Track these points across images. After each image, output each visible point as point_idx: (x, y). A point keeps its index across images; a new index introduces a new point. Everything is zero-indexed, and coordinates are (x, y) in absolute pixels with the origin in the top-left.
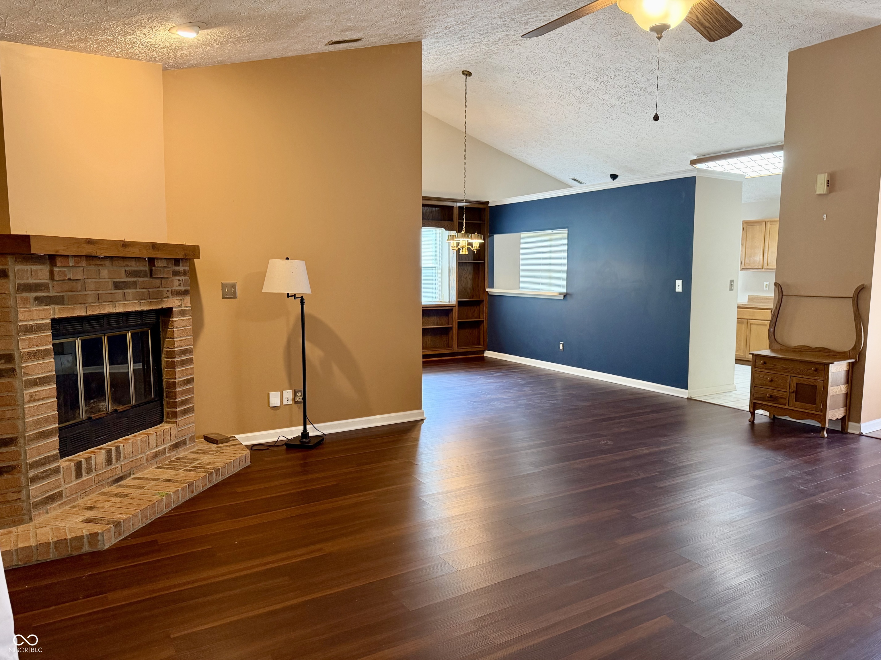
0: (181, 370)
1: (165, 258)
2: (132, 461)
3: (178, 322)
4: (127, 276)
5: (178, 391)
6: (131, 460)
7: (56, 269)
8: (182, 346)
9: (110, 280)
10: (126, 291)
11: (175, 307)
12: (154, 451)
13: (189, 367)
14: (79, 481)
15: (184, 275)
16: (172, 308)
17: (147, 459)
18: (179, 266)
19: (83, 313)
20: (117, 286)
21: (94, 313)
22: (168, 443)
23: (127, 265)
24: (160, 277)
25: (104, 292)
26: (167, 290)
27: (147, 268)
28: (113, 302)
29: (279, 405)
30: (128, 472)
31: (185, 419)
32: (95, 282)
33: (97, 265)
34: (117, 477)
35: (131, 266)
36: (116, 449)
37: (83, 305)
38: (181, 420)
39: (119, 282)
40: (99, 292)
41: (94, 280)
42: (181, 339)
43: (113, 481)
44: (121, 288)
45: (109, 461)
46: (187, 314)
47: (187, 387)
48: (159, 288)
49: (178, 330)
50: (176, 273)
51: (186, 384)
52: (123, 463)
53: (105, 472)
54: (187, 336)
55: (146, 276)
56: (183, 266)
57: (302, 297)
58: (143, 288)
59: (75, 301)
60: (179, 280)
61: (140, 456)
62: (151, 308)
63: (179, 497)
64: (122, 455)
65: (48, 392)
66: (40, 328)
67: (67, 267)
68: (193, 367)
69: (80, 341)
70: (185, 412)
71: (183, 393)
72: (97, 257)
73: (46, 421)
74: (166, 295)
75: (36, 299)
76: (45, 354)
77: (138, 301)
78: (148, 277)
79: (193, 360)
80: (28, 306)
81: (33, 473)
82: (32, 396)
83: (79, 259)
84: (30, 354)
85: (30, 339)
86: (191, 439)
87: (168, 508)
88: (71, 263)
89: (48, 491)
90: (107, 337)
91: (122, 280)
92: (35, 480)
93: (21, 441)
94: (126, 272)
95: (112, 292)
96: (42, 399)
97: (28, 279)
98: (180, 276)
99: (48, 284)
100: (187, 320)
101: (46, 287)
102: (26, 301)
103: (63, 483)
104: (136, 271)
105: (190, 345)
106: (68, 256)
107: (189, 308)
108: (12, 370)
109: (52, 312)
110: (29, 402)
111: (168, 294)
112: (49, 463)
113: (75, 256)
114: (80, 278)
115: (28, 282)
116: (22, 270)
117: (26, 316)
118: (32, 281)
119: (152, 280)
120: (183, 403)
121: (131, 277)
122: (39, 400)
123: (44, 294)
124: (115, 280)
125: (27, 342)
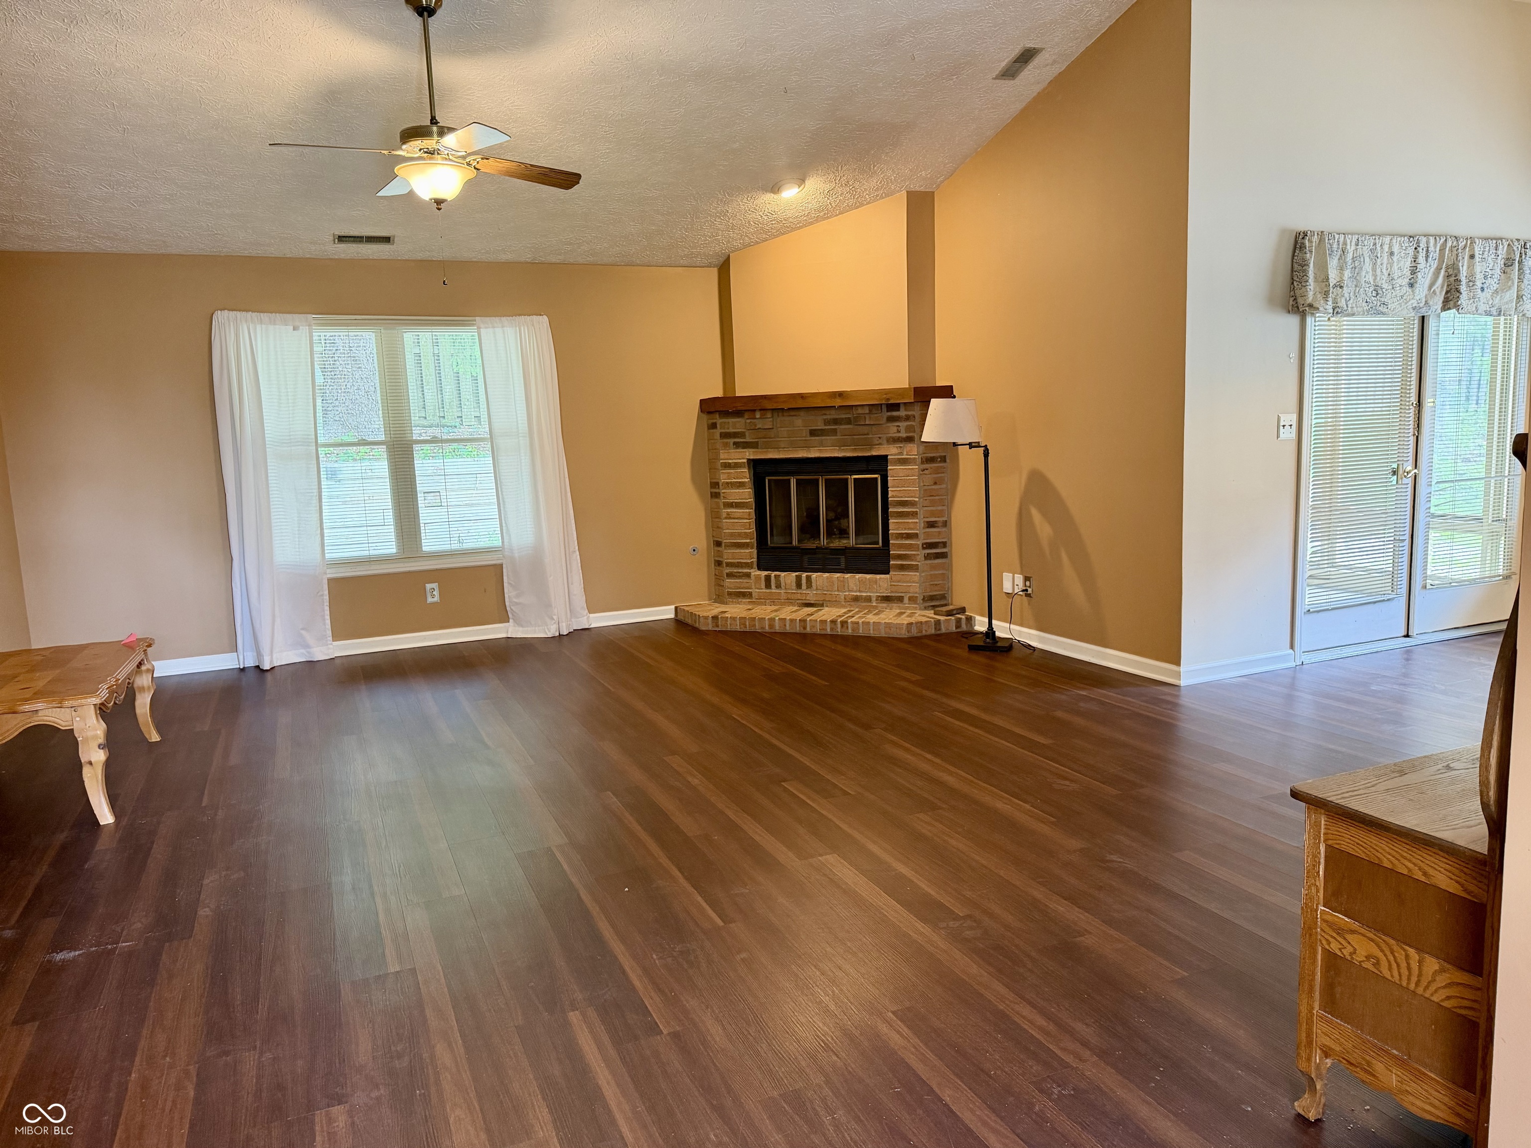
0: (897, 522)
1: (865, 405)
2: (826, 594)
3: (895, 470)
5: (892, 544)
6: (826, 592)
8: (899, 497)
9: (804, 428)
10: (823, 438)
11: (891, 455)
12: (855, 594)
13: (910, 521)
14: (768, 591)
15: (907, 420)
16: (887, 456)
18: (899, 410)
19: (779, 456)
20: (813, 433)
21: (787, 457)
22: (877, 593)
23: (825, 414)
24: (865, 424)
25: (799, 438)
26: (880, 437)
28: (808, 447)
29: (1010, 591)
30: (821, 602)
31: (903, 575)
32: (788, 430)
33: (791, 416)
34: (807, 602)
35: (830, 415)
36: (807, 580)
37: (777, 450)
38: (895, 575)
39: (815, 430)
40: (792, 438)
42: (898, 489)
43: (803, 604)
44: (818, 436)
45: (799, 585)
46: (909, 463)
47: (907, 542)
48: (869, 434)
49: (894, 479)
50: (891, 419)
51: (905, 538)
52: (815, 592)
53: (795, 593)
54: (908, 487)
55: (846, 423)
56: (906, 410)
57: (986, 446)
58: (846, 436)
59: (768, 446)
60: (899, 426)
61: (836, 593)
62: (855, 455)
63: (785, 625)
64: (814, 585)
65: (741, 514)
66: (737, 466)
67: (756, 418)
68: (917, 522)
69: (795, 480)
70: (902, 568)
71: (900, 547)
72: (783, 409)
73: (740, 535)
74: (877, 443)
75: (735, 443)
76: (741, 485)
77: (837, 448)
78: (851, 424)
79: (917, 514)
80: (728, 448)
81: (728, 570)
82: (728, 514)
83: (765, 412)
84: (727, 483)
85: (729, 473)
86: (910, 599)
87: (771, 628)
88: (758, 415)
89: (740, 588)
90: (826, 480)
91: (820, 428)
92: (729, 575)
93: (723, 545)
94: (825, 420)
95: (807, 439)
96: (737, 518)
97: (728, 429)
98: (901, 421)
99: (744, 432)
100: (909, 469)
101: (742, 435)
102: (726, 445)
103: (753, 587)
104: (837, 419)
105: (912, 497)
106: (755, 410)
107: (914, 457)
108: (719, 493)
109: (747, 454)
110: (726, 518)
111: (880, 441)
112: (742, 567)
113: (761, 410)
114: (771, 427)
115: (728, 431)
116: (725, 423)
117: (726, 456)
118: (732, 430)
119: (856, 427)
120: (899, 557)
121: (830, 425)
122: (734, 518)
123: (742, 440)
124: (811, 428)
125: (726, 475)
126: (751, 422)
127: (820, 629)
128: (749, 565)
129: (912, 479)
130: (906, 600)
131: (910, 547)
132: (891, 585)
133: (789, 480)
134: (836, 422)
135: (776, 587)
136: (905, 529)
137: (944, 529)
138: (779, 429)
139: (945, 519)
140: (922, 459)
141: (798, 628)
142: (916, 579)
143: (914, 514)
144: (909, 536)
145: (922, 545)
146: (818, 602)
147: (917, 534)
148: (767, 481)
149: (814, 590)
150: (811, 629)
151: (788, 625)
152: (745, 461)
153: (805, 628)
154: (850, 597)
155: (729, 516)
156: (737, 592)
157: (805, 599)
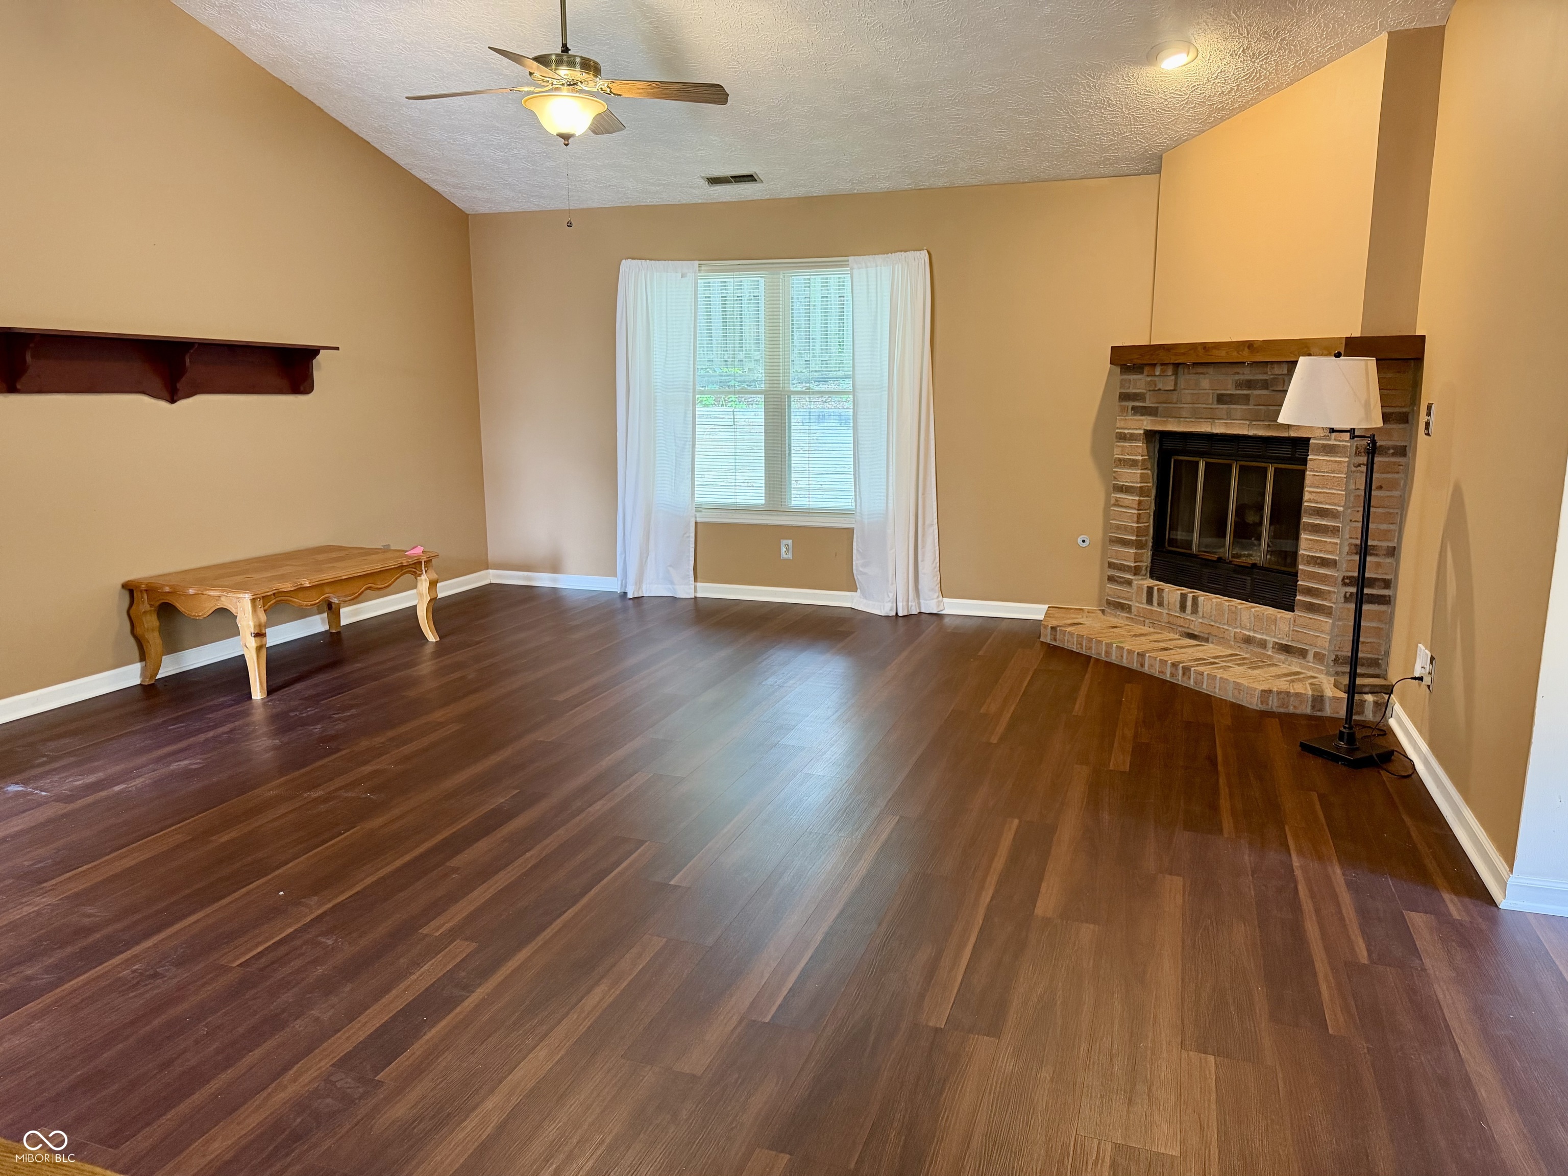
0: (1311, 540)
1: (1286, 362)
2: (1213, 626)
3: (1316, 462)
5: (1302, 570)
6: (1213, 624)
8: (1317, 503)
9: (1211, 391)
10: (1232, 406)
11: (1315, 438)
12: (1248, 633)
13: (1328, 540)
14: (1149, 607)
16: (1309, 439)
20: (1221, 399)
21: (1189, 430)
22: (1274, 637)
23: (1238, 373)
24: (1281, 389)
25: (1203, 406)
27: (1268, 377)
28: (1212, 418)
30: (1206, 636)
31: (1310, 618)
32: (1192, 394)
34: (1190, 631)
35: (1244, 374)
36: (1193, 602)
38: (1301, 616)
39: (1224, 395)
40: (1196, 406)
41: (1193, 391)
42: (1318, 490)
44: (1226, 403)
45: (1183, 606)
46: (1337, 453)
47: (1321, 571)
49: (1315, 475)
51: (1318, 564)
52: (1200, 620)
53: (1178, 617)
54: (1332, 489)
55: (1265, 387)
58: (1259, 405)
61: (1225, 627)
64: (1200, 609)
65: (1130, 502)
66: (1132, 438)
67: (1155, 375)
68: (1336, 544)
69: (1204, 462)
70: (1311, 608)
71: (1312, 576)
72: (1186, 364)
73: (1126, 529)
75: (1133, 408)
76: (1133, 464)
77: (1248, 422)
79: (1339, 531)
80: (1125, 414)
81: (1111, 572)
82: (1117, 501)
83: (1165, 367)
84: (1120, 460)
85: (1123, 447)
86: (1316, 655)
88: (1158, 371)
89: (1119, 597)
90: (1240, 466)
91: (1228, 392)
92: (1111, 579)
94: (1236, 381)
95: (1213, 406)
96: (1126, 507)
97: (1129, 388)
99: (1144, 394)
100: (1336, 461)
101: (1141, 397)
102: (1124, 410)
103: (1134, 599)
104: (1250, 381)
105: (1335, 504)
106: (1155, 365)
107: (1344, 443)
109: (1145, 423)
110: (1114, 505)
112: (1130, 572)
113: (1162, 364)
114: (1172, 388)
115: (1128, 391)
116: (1126, 380)
117: (1123, 424)
118: (1132, 390)
119: (1274, 393)
120: (1309, 591)
121: (1242, 389)
122: (1122, 506)
123: (1141, 404)
124: (1219, 392)
125: (1120, 449)
126: (1151, 381)
127: (1159, 672)
128: (1137, 571)
129: (1338, 478)
130: (1310, 656)
131: (1323, 579)
132: (1293, 630)
133: (1197, 463)
134: (1250, 385)
135: (1158, 604)
136: (1321, 551)
137: (1388, 560)
138: (1182, 392)
139: (1391, 544)
140: (1357, 448)
141: (1135, 664)
142: (1327, 628)
143: (1335, 531)
144: (1324, 563)
145: (1343, 579)
146: (1202, 634)
147: (1335, 562)
148: (1173, 460)
149: (1200, 618)
150: (1149, 668)
152: (1142, 432)
153: (1142, 665)
154: (1241, 636)
155: (1118, 503)
156: (1116, 602)
157: (1188, 628)
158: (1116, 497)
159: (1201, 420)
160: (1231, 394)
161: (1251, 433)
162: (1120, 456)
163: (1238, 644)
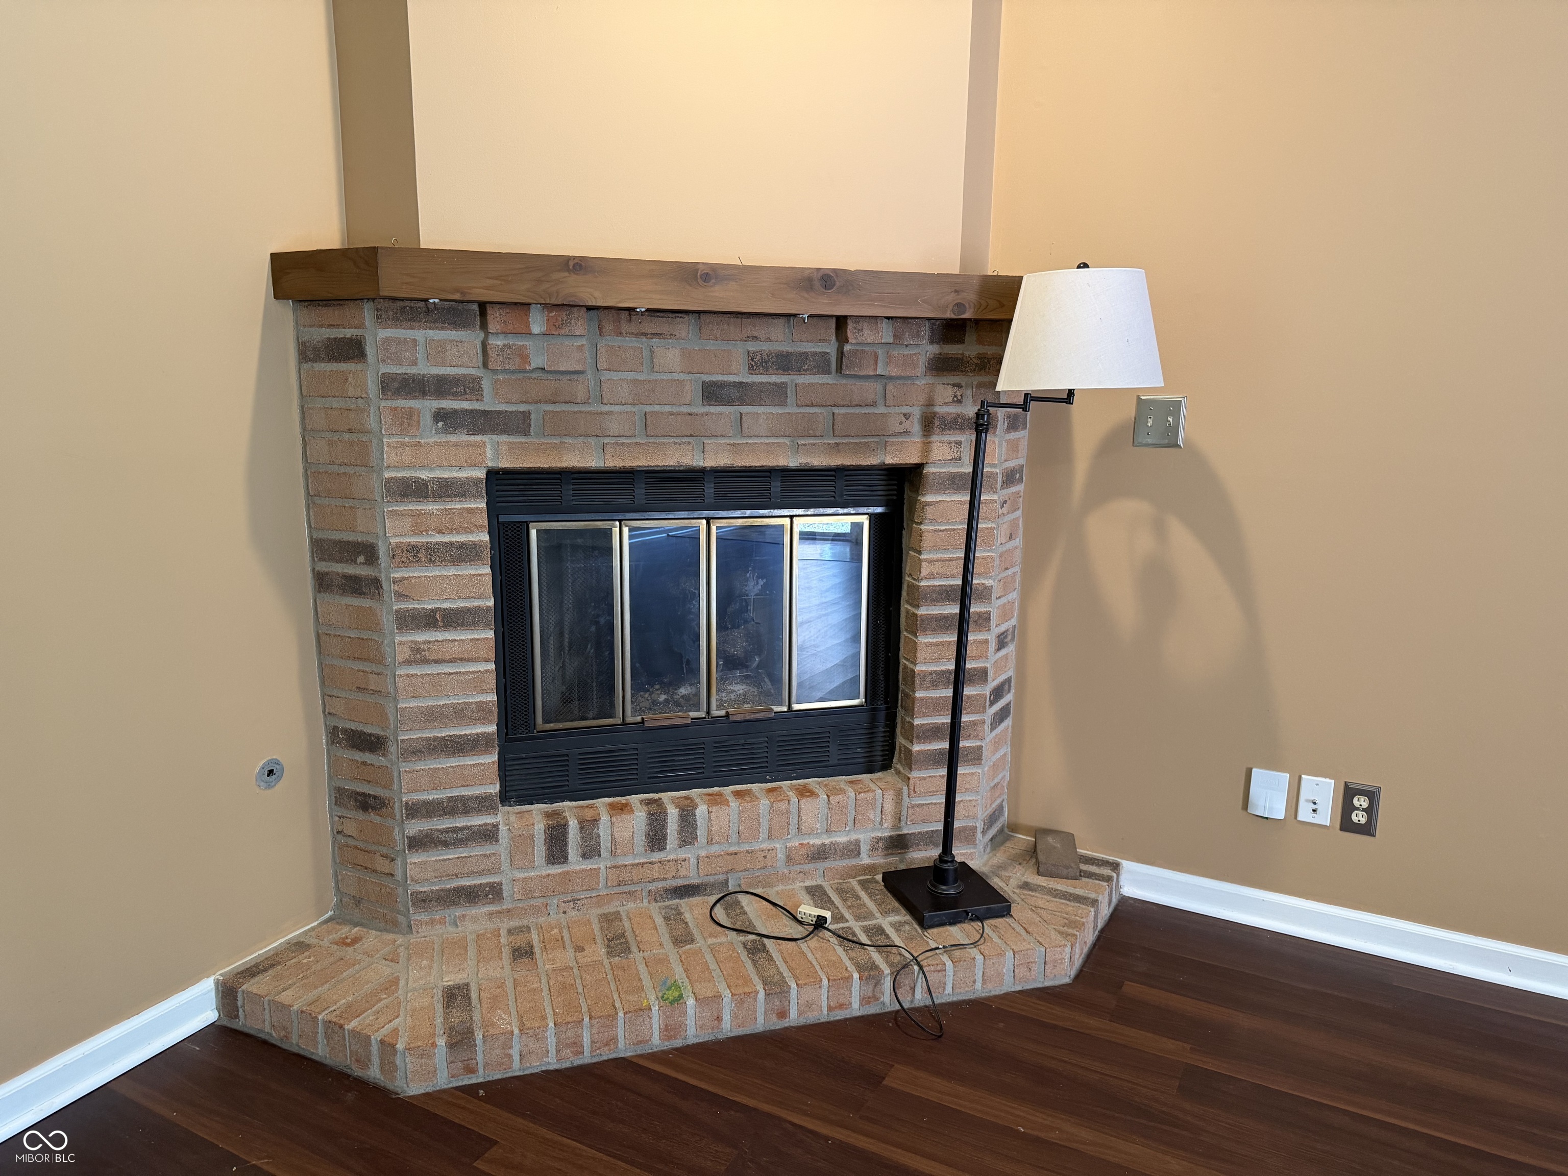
0: (937, 644)
1: (888, 318)
2: (736, 854)
3: (941, 507)
4: (752, 369)
5: (922, 699)
6: (733, 849)
7: (497, 342)
8: (946, 578)
9: (686, 376)
10: (745, 409)
11: (934, 465)
12: (817, 842)
14: (556, 870)
15: (980, 370)
16: (921, 466)
17: (789, 859)
18: (962, 341)
19: (593, 462)
20: (715, 393)
21: (627, 464)
22: (873, 830)
23: (755, 338)
24: (871, 373)
25: (667, 409)
26: (905, 415)
27: (831, 348)
28: (696, 435)
29: (1281, 816)
30: (722, 877)
31: (941, 777)
32: (635, 381)
33: (645, 334)
34: (680, 882)
35: (769, 340)
36: (680, 816)
37: (592, 441)
38: (924, 779)
39: (722, 385)
40: (648, 409)
41: (631, 376)
42: (946, 555)
44: (729, 402)
45: (656, 840)
48: (874, 404)
49: (936, 531)
50: (942, 365)
52: (704, 853)
55: (824, 369)
56: (980, 342)
58: (812, 405)
59: (561, 429)
60: (959, 386)
61: (764, 846)
62: (835, 462)
64: (701, 832)
65: (469, 646)
66: (447, 489)
68: (986, 640)
69: (626, 530)
70: (941, 758)
71: (941, 705)
72: (631, 310)
73: (460, 714)
74: (899, 429)
75: (440, 416)
76: (453, 553)
77: (787, 441)
78: (829, 373)
79: (988, 619)
80: (413, 431)
81: (415, 827)
82: (418, 651)
83: (563, 315)
84: (413, 549)
85: (419, 514)
87: (669, 1038)
88: (537, 323)
89: (457, 877)
91: (732, 378)
92: (417, 843)
93: (393, 749)
94: (751, 356)
95: (694, 410)
96: (452, 661)
97: (415, 363)
98: (964, 372)
99: (477, 381)
101: (470, 387)
102: (408, 420)
103: (505, 866)
104: (788, 354)
106: (525, 306)
108: (376, 583)
109: (489, 452)
110: (409, 662)
111: (907, 424)
112: (466, 812)
113: (554, 307)
114: (578, 368)
115: (413, 370)
116: (399, 341)
117: (407, 456)
118: (425, 369)
119: (844, 381)
120: (938, 732)
121: (766, 371)
122: (437, 662)
123: (466, 405)
124: (707, 378)
125: (408, 521)
126: (507, 346)
127: (830, 1009)
128: (483, 804)
131: (965, 706)
132: (911, 807)
133: (609, 532)
134: (784, 362)
135: (583, 855)
138: (606, 375)
140: (1002, 475)
141: (761, 1019)
142: (976, 783)
143: (981, 622)
145: (990, 696)
146: (711, 879)
148: (533, 533)
149: (704, 848)
150: (800, 1014)
151: (727, 1017)
152: (481, 474)
153: (783, 1014)
154: (803, 851)
155: (418, 656)
156: (449, 890)
157: (674, 877)
158: (415, 643)
159: (666, 440)
160: (741, 383)
161: (792, 462)
162: (413, 540)
163: (798, 868)
